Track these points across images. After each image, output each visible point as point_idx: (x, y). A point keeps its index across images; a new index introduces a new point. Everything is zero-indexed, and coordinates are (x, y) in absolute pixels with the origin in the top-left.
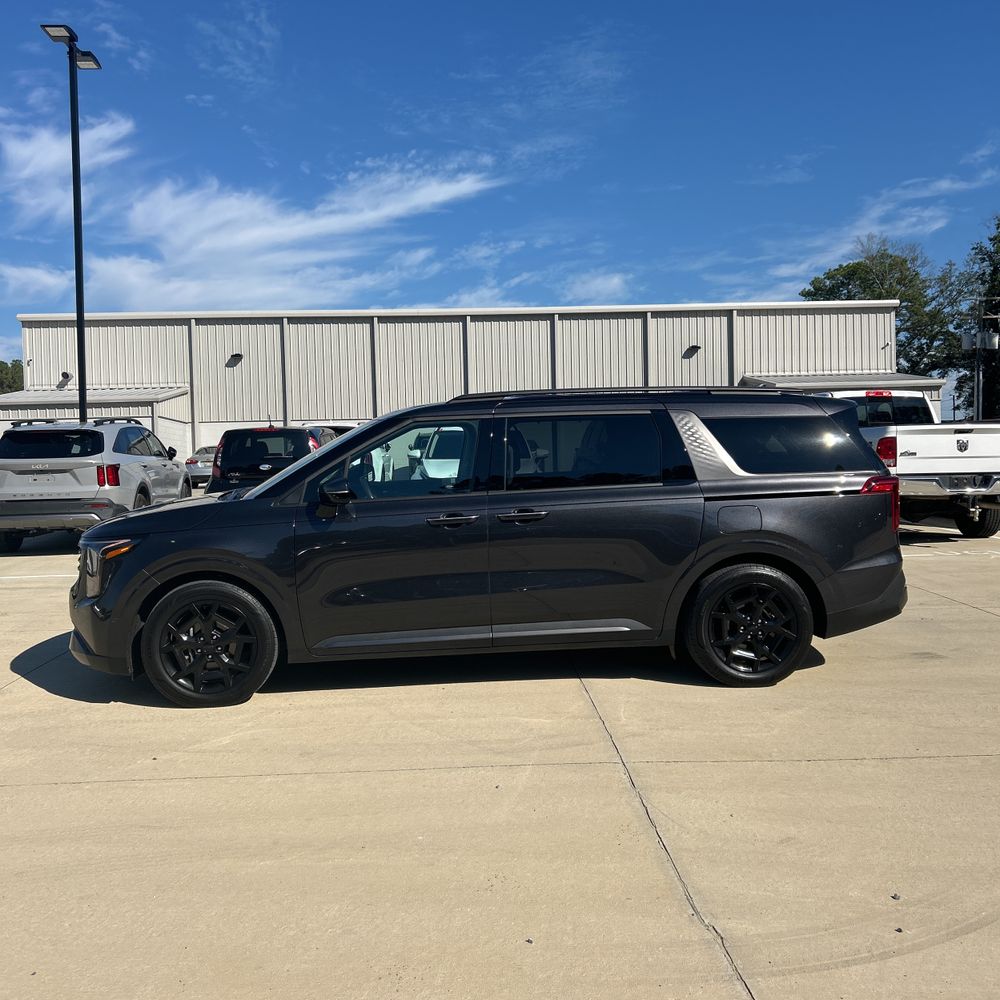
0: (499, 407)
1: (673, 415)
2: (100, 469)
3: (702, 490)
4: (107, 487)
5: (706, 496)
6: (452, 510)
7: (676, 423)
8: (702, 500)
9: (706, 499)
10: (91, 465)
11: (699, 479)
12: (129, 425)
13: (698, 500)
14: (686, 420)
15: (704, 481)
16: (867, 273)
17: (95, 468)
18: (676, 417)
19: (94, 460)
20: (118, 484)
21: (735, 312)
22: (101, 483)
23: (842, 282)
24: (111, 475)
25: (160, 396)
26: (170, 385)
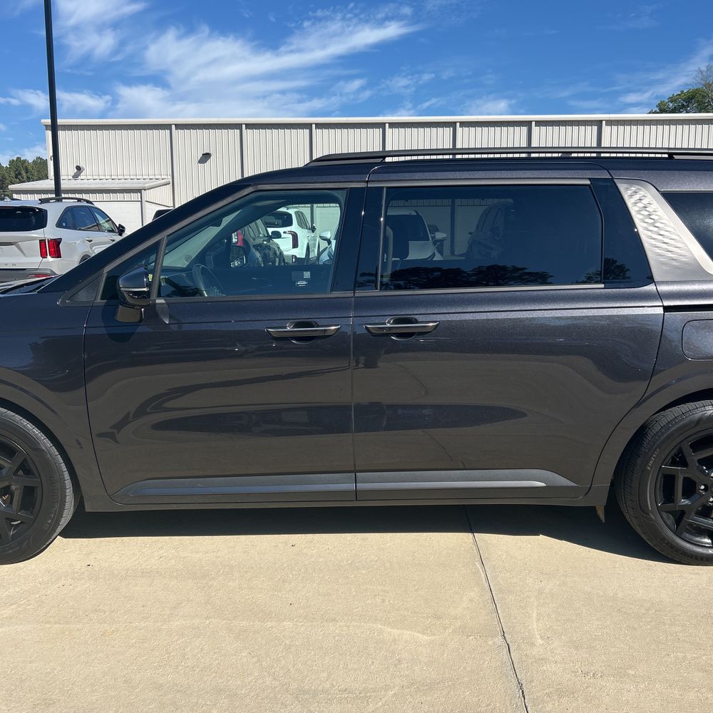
0: (375, 172)
1: (622, 187)
2: (42, 242)
3: (660, 296)
4: (49, 258)
5: (667, 303)
6: (304, 316)
7: (626, 197)
8: (660, 311)
9: (667, 309)
10: (34, 239)
11: (656, 278)
12: (79, 204)
13: (653, 309)
14: (642, 193)
15: (663, 283)
16: (704, 97)
17: (38, 241)
18: (627, 189)
19: (38, 234)
20: (59, 256)
21: (604, 122)
22: (43, 255)
23: (683, 105)
24: (53, 248)
25: (146, 185)
26: (157, 177)
